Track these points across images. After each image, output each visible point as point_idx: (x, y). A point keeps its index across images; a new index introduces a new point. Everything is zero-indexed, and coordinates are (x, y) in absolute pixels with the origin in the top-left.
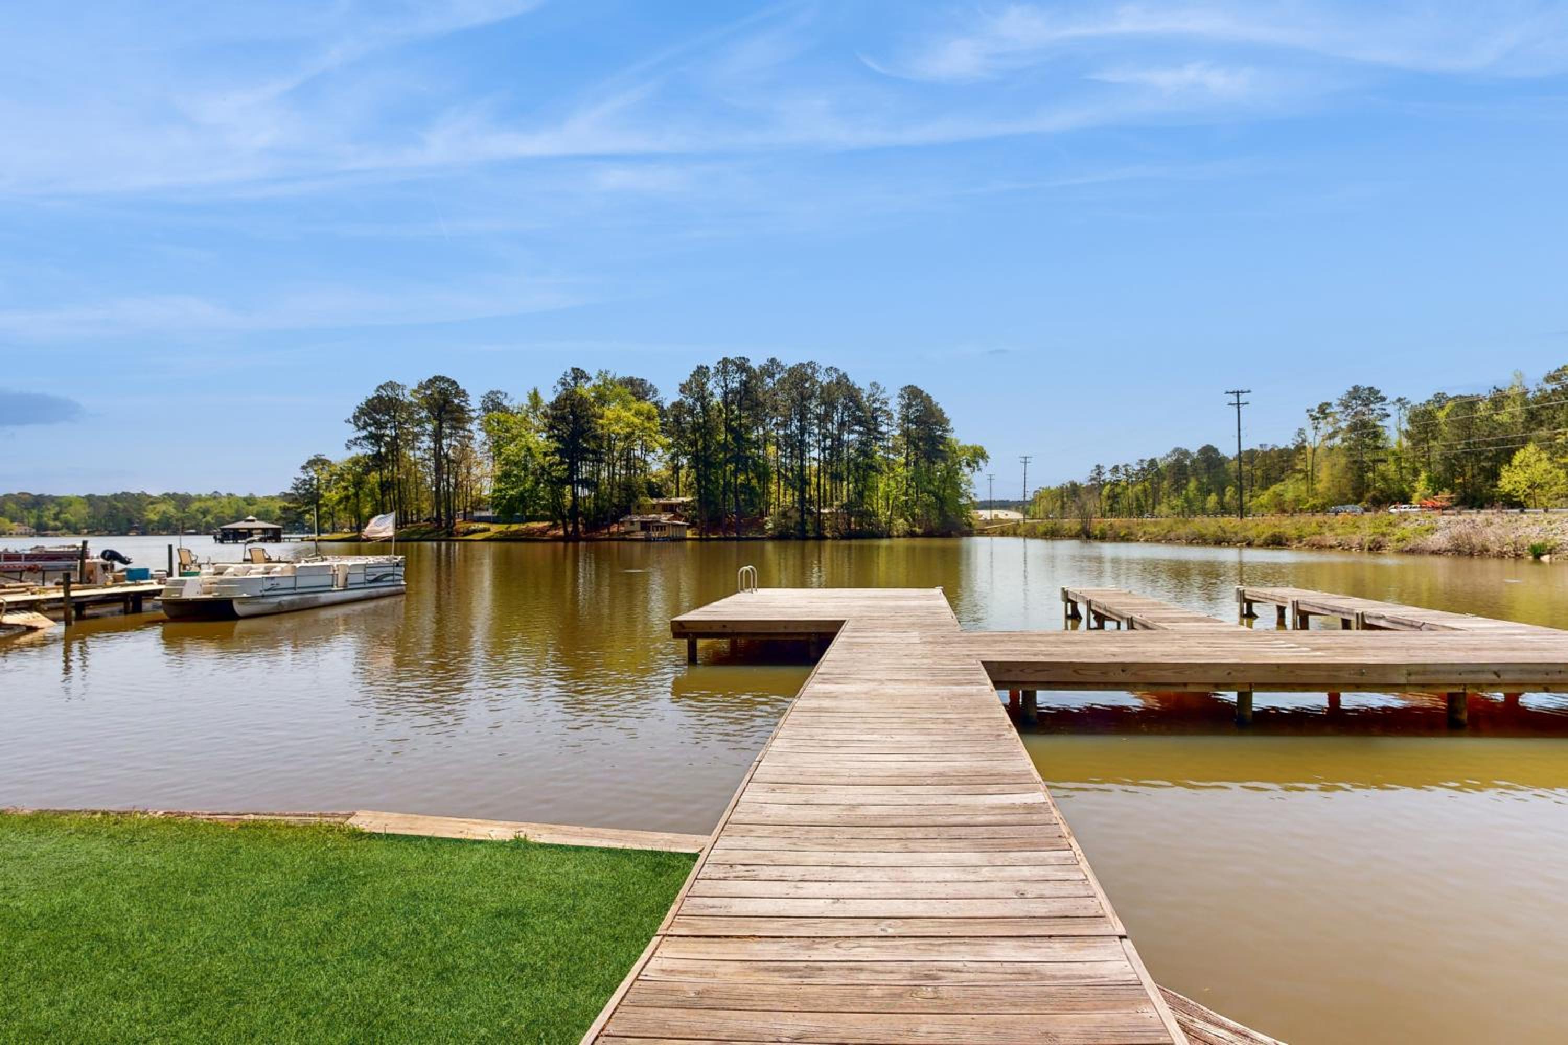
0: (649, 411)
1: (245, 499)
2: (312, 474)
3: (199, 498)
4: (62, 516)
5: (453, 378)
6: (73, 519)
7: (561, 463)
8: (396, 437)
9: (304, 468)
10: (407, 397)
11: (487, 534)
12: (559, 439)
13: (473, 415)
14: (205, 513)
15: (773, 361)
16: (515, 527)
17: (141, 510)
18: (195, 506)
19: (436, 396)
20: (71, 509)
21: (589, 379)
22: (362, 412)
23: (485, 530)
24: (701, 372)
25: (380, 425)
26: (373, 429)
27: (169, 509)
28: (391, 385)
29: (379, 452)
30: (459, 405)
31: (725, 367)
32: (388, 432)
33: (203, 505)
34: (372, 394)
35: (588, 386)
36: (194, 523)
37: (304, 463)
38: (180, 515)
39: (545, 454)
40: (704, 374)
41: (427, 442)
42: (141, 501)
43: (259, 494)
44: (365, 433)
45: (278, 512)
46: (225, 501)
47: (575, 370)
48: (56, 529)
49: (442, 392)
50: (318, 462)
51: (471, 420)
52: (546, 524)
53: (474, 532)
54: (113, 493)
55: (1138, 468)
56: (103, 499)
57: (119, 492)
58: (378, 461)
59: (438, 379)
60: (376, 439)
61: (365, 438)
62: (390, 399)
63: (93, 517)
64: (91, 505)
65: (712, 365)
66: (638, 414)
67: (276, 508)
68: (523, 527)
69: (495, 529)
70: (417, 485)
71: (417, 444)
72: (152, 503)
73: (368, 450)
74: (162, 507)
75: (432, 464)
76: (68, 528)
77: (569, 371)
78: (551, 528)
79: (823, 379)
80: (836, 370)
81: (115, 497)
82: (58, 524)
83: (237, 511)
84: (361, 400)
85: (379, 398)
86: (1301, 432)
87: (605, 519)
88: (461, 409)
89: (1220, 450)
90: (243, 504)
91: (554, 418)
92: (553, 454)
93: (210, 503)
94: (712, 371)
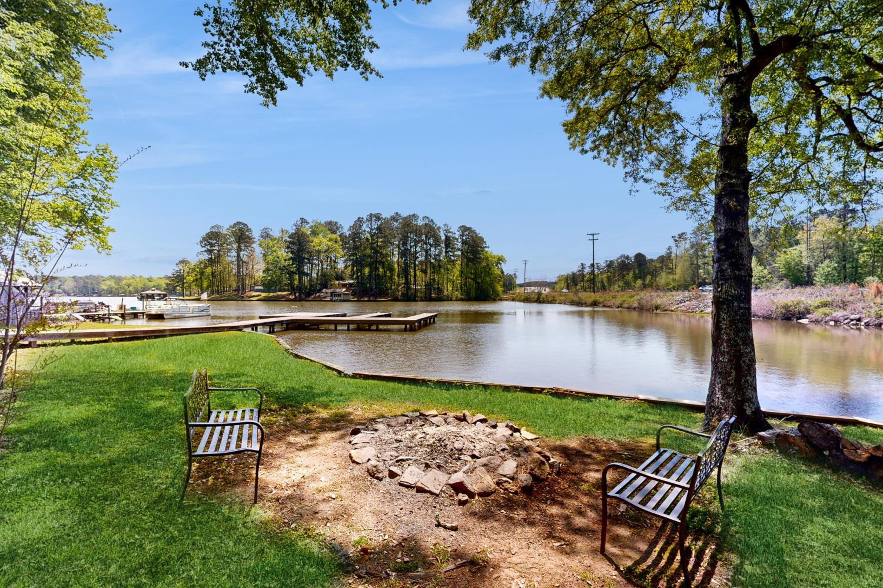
0: (336, 239)
1: (148, 279)
2: (181, 268)
3: (126, 278)
4: (62, 287)
5: (245, 223)
6: (67, 289)
7: (293, 264)
8: (219, 251)
9: (177, 264)
10: (224, 231)
11: (259, 297)
12: (292, 253)
13: (255, 240)
14: (129, 286)
15: (397, 214)
16: (271, 294)
17: (98, 283)
18: (124, 282)
19: (238, 231)
20: (66, 283)
21: (308, 223)
22: (204, 239)
23: (258, 296)
24: (360, 220)
25: (212, 245)
26: (208, 247)
27: (112, 283)
28: (217, 226)
29: (211, 258)
30: (248, 236)
31: (371, 217)
32: (215, 248)
33: (128, 281)
34: (208, 231)
35: (307, 226)
36: (123, 290)
37: (177, 262)
38: (117, 287)
39: (285, 260)
40: (361, 221)
41: (234, 253)
42: (98, 279)
43: (155, 276)
44: (205, 249)
45: (164, 285)
46: (138, 279)
47: (302, 219)
48: (59, 293)
49: (240, 230)
50: (183, 262)
51: (254, 242)
52: (286, 293)
53: (254, 296)
54: (85, 275)
55: (605, 265)
56: (80, 278)
57: (88, 275)
58: (211, 262)
59: (238, 223)
60: (210, 252)
61: (205, 251)
62: (216, 233)
63: (76, 287)
64: (75, 281)
65: (365, 217)
66: (330, 240)
67: (163, 283)
68: (275, 294)
69: (264, 295)
70: (229, 273)
71: (229, 254)
72: (104, 280)
73: (206, 256)
74: (108, 282)
75: (236, 263)
76: (65, 293)
77: (299, 219)
78: (289, 294)
79: (420, 223)
80: (428, 218)
81: (87, 277)
82: (61, 291)
83: (144, 285)
84: (204, 234)
85: (211, 232)
86: (669, 248)
87: (314, 290)
88: (249, 238)
89: (646, 256)
90: (147, 281)
91: (290, 242)
92: (289, 260)
93: (131, 281)
94: (365, 219)
